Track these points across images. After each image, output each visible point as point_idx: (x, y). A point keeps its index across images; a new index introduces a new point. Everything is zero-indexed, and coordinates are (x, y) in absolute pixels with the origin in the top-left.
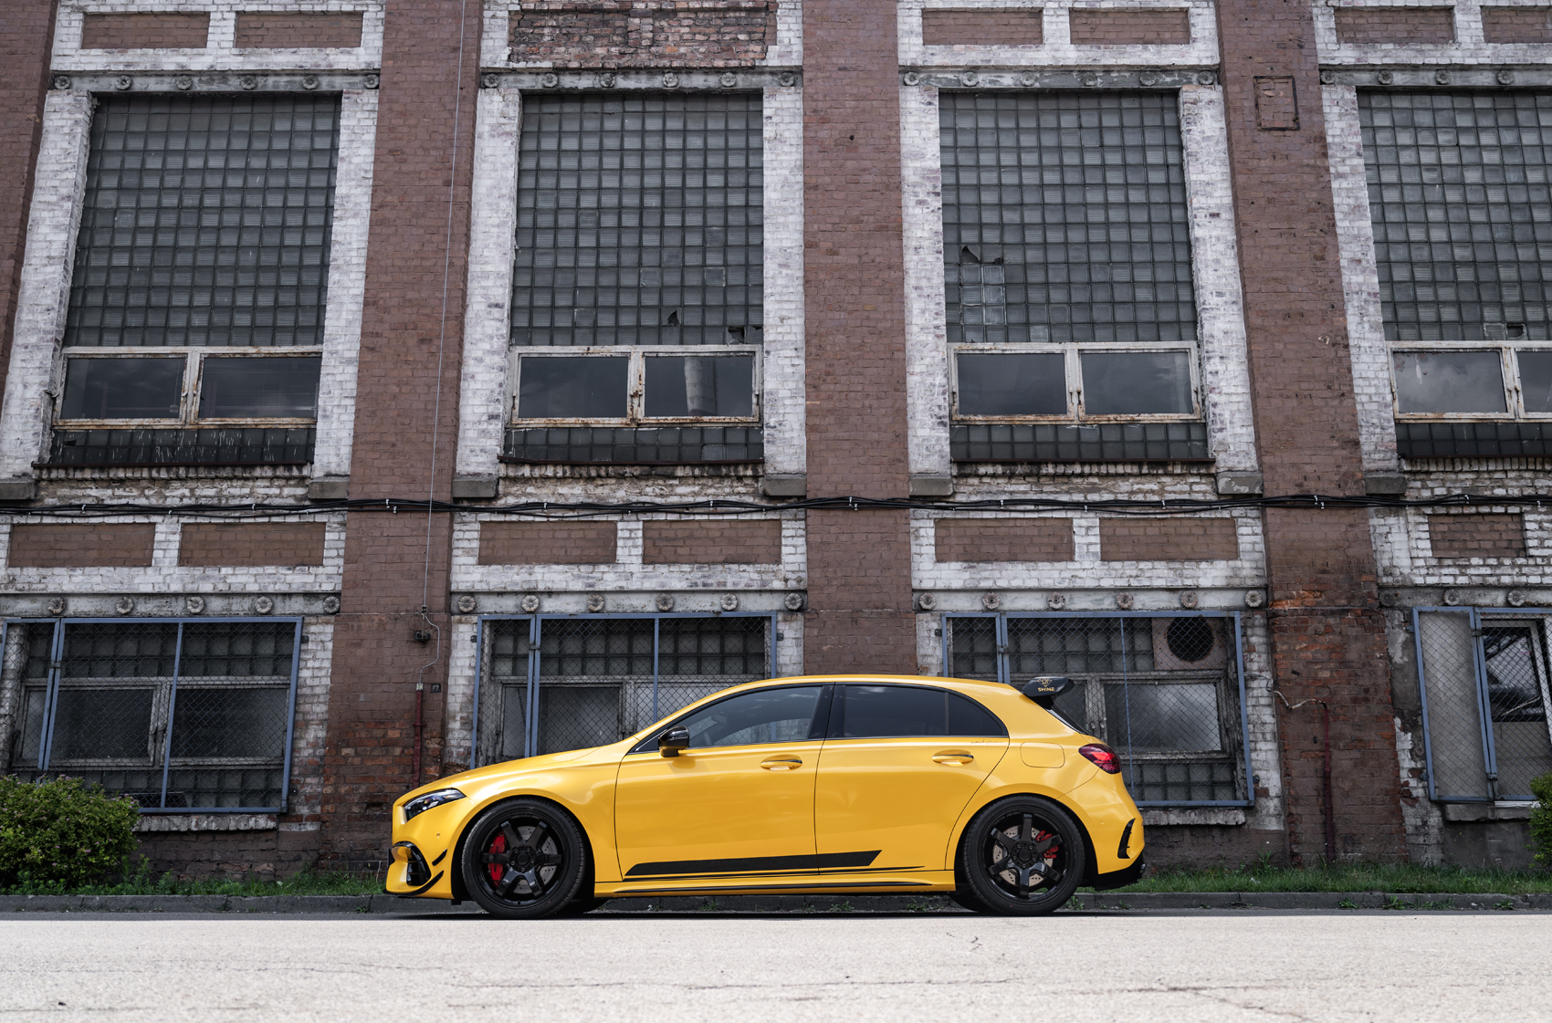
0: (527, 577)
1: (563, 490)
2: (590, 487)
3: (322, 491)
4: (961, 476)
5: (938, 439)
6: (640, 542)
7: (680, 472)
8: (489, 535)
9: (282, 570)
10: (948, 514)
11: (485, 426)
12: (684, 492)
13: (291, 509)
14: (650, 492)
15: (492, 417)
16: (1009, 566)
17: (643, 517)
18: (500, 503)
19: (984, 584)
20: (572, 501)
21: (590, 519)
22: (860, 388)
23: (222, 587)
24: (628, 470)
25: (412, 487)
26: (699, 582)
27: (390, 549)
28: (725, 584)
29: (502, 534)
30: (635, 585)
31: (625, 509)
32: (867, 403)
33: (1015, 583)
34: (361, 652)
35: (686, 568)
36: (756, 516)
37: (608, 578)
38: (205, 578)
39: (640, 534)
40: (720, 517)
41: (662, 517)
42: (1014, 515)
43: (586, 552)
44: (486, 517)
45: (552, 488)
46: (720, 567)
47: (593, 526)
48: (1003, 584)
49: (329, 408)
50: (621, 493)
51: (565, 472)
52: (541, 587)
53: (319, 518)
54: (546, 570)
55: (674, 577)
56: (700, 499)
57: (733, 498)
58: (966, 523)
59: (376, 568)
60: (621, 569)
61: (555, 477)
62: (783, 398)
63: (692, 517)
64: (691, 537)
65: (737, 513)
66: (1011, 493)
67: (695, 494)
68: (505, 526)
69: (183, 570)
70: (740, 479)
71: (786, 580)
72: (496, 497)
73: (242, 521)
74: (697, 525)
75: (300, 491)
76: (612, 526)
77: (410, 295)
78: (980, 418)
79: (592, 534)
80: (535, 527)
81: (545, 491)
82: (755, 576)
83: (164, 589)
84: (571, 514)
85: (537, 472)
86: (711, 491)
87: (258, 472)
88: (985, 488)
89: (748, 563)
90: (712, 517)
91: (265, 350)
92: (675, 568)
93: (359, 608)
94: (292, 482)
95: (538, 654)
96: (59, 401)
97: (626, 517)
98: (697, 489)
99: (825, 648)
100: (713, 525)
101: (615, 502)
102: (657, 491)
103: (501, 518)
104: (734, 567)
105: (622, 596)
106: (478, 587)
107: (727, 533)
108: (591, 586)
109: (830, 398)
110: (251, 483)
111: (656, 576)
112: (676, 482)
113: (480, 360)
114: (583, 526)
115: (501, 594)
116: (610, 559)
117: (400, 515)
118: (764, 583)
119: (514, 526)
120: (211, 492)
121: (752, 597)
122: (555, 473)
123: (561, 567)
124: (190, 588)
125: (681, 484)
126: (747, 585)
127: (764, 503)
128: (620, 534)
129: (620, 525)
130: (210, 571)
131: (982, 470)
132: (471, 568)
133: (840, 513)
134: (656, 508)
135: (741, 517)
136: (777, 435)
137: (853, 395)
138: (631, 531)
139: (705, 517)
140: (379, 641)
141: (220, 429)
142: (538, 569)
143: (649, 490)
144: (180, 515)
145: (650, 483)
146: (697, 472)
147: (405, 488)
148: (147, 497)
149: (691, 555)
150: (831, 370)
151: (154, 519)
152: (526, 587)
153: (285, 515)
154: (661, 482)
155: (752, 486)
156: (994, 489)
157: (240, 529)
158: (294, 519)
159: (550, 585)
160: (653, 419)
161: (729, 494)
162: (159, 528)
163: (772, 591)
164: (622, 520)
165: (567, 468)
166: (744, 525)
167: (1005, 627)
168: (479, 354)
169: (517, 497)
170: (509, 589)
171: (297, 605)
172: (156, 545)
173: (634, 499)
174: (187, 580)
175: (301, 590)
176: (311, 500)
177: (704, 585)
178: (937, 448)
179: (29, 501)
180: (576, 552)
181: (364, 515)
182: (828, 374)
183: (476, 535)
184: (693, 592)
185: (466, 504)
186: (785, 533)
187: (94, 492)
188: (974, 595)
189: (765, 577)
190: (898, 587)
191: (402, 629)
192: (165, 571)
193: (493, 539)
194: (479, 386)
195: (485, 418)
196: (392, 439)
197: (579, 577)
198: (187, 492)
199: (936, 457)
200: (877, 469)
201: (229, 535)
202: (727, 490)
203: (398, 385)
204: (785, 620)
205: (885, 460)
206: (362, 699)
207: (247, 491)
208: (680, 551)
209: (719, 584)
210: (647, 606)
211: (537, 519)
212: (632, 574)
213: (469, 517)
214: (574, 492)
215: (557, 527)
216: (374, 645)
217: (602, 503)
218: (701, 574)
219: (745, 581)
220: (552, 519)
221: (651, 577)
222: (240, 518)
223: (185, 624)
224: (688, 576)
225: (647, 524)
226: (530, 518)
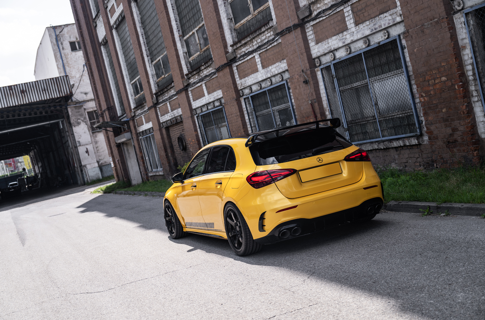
0: (328, 45)
1: (326, 1)
3: (275, 31)
6: (351, 16)
8: (315, 30)
9: (279, 63)
13: (273, 40)
17: (349, 3)
18: (313, 15)
20: (329, 5)
21: (334, 12)
23: (271, 74)
25: (289, 21)
27: (292, 48)
28: (381, 26)
29: (318, 29)
30: (355, 38)
34: (297, 91)
35: (368, 23)
37: (348, 37)
38: (268, 72)
39: (351, 12)
44: (312, 23)
46: (377, 18)
47: (339, 14)
52: (332, 49)
54: (331, 40)
55: (365, 29)
59: (291, 57)
60: (350, 31)
68: (318, 24)
69: (264, 71)
71: (401, 16)
72: (311, 14)
75: (273, 32)
76: (343, 12)
79: (339, 18)
82: (390, 18)
83: (264, 78)
84: (330, 12)
87: (263, 30)
89: (386, 12)
92: (364, 24)
93: (293, 74)
94: (271, 29)
95: (336, 79)
96: (233, 19)
99: (415, 50)
103: (315, 22)
104: (382, 16)
105: (355, 44)
106: (318, 54)
108: (344, 43)
110: (264, 34)
114: (336, 15)
115: (324, 55)
116: (346, 29)
117: (289, 34)
118: (394, 20)
119: (320, 24)
120: (260, 40)
121: (394, 28)
123: (334, 38)
124: (267, 76)
126: (389, 24)
128: (345, 15)
129: (345, 10)
130: (268, 69)
132: (314, 47)
138: (348, 12)
140: (299, 86)
144: (258, 51)
148: (251, 47)
149: (369, 15)
151: (254, 55)
152: (328, 50)
157: (269, 51)
158: (275, 43)
159: (334, 47)
162: (256, 57)
163: (398, 23)
164: (345, 8)
169: (316, 10)
170: (325, 52)
172: (257, 64)
174: (265, 74)
175: (284, 70)
177: (375, 29)
179: (235, 57)
180: (337, 29)
181: (284, 37)
183: (312, 32)
184: (374, 33)
185: (305, 20)
187: (243, 50)
189: (394, 17)
190: (437, 4)
191: (302, 80)
192: (261, 72)
193: (317, 31)
197: (340, 40)
198: (256, 42)
201: (267, 55)
204: (404, 38)
206: (302, 109)
207: (265, 37)
208: (365, 15)
209: (379, 27)
210: (360, 47)
212: (353, 32)
213: (308, 25)
214: (329, 1)
215: (329, 19)
218: (373, 24)
219: (387, 22)
220: (327, 16)
221: (359, 32)
222: (267, 47)
223: (267, 90)
224: (369, 27)
225: (353, 6)
226: (321, 19)
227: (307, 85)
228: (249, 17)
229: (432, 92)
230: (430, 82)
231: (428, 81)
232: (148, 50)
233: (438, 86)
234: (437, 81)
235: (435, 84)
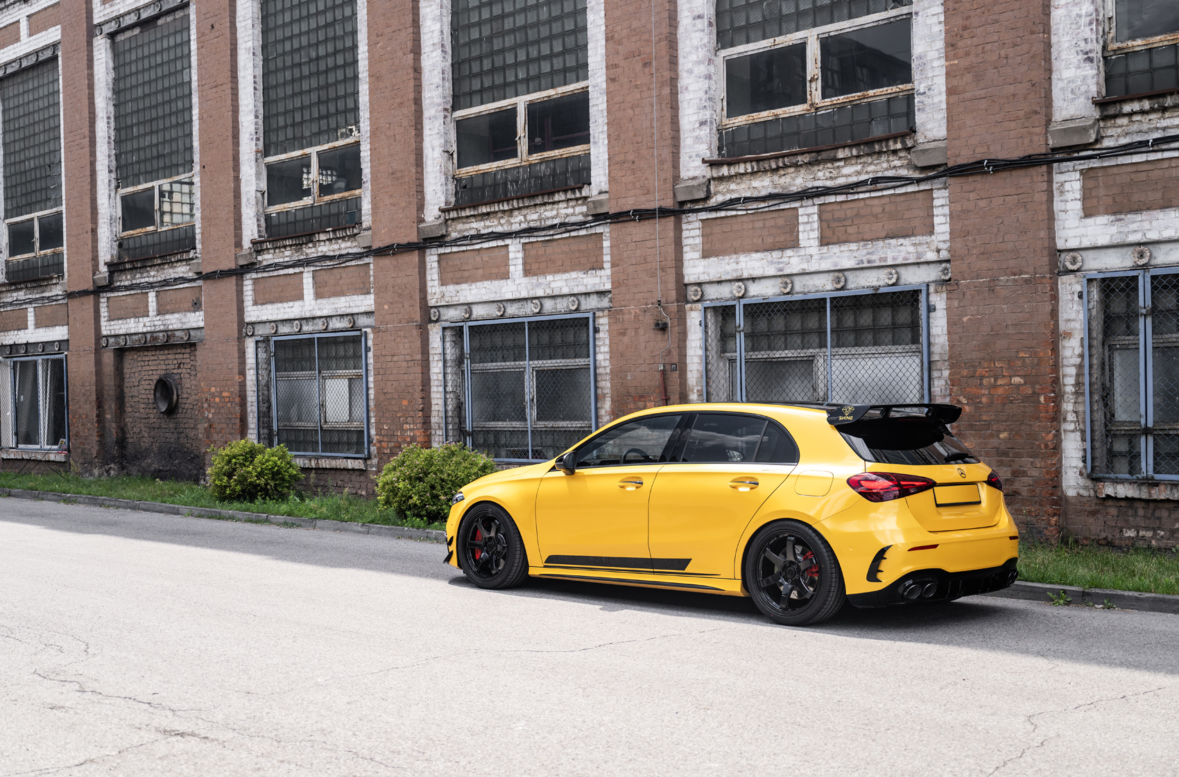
0: (734, 266)
1: (756, 183)
2: (776, 178)
3: (595, 208)
4: (1104, 118)
5: (1085, 78)
6: (816, 225)
7: (841, 154)
8: (708, 231)
9: (581, 275)
10: (1095, 163)
11: (697, 133)
12: (849, 173)
13: (581, 225)
14: (822, 177)
15: (702, 123)
16: (1159, 214)
17: (818, 201)
18: (713, 202)
19: (1133, 238)
20: (764, 193)
21: (777, 208)
22: (996, 38)
23: (549, 292)
24: (799, 158)
25: (648, 197)
26: (865, 259)
27: (638, 252)
28: (885, 259)
29: (717, 229)
30: (814, 267)
31: (805, 195)
32: (1003, 53)
33: (1167, 234)
34: (626, 339)
35: (853, 246)
36: (910, 189)
37: (793, 262)
38: (539, 285)
39: (816, 217)
40: (879, 194)
41: (832, 199)
42: (1167, 155)
43: (777, 239)
44: (703, 215)
45: (748, 182)
46: (881, 243)
47: (782, 213)
48: (1153, 236)
49: (597, 135)
50: (797, 181)
51: (753, 168)
52: (745, 275)
53: (599, 230)
54: (747, 259)
55: (844, 256)
56: (863, 177)
57: (890, 173)
58: (1115, 170)
59: (631, 269)
60: (802, 252)
61: (745, 174)
62: (932, 61)
63: (856, 197)
64: (858, 215)
65: (894, 187)
66: (1164, 129)
67: (859, 173)
68: (718, 221)
69: (526, 280)
70: (895, 152)
71: (938, 251)
72: (708, 198)
73: (556, 237)
74: (862, 203)
75: (584, 209)
76: (793, 211)
77: (635, 24)
78: (1139, 42)
79: (780, 222)
80: (739, 219)
81: (743, 186)
82: (911, 249)
83: (518, 296)
84: (763, 205)
85: (733, 171)
86: (871, 168)
87: (557, 198)
88: (1135, 127)
89: (904, 237)
90: (873, 194)
92: (844, 247)
93: (623, 303)
94: (580, 202)
95: (742, 334)
96: (455, 156)
97: (805, 203)
98: (859, 167)
99: (965, 319)
100: (876, 202)
101: (794, 189)
102: (828, 175)
103: (713, 215)
104: (893, 242)
105: (807, 277)
106: (703, 278)
107: (887, 208)
108: (781, 270)
109: (967, 54)
110: (556, 206)
111: (830, 257)
112: (842, 163)
113: (690, 72)
114: (774, 215)
115: (719, 282)
116: (795, 244)
117: (642, 223)
118: (919, 255)
119: (725, 221)
120: (535, 216)
121: (912, 269)
122: (746, 169)
123: (759, 255)
124: (532, 294)
125: (845, 165)
126: (905, 259)
127: (917, 175)
128: (801, 219)
129: (801, 211)
130: (541, 279)
131: (1127, 108)
132: (696, 261)
133: (978, 178)
134: (827, 191)
135: (899, 191)
136: (927, 101)
137: (989, 46)
138: (808, 215)
139: (867, 195)
140: (636, 329)
141: (542, 161)
142: (743, 258)
143: (820, 174)
144: (521, 237)
145: (821, 167)
146: (855, 152)
147: (643, 198)
148: (502, 225)
149: (858, 233)
150: (967, 23)
151: (508, 241)
152: (734, 275)
153: (578, 229)
154: (829, 165)
155: (905, 158)
156: (1145, 127)
157: (555, 243)
158: (583, 232)
159: (751, 272)
160: (828, 101)
161: (887, 169)
162: (511, 248)
163: (928, 263)
164: (801, 207)
165: (754, 164)
166: (902, 198)
167: (1148, 286)
168: (690, 66)
169: (724, 194)
170: (723, 278)
171: (593, 302)
172: (510, 262)
173: (810, 185)
174: (529, 287)
175: (593, 290)
176: (593, 215)
177: (869, 262)
178: (1083, 89)
179: (443, 236)
180: (770, 240)
181: (620, 225)
182: (965, 28)
183: (697, 232)
184: (862, 269)
185: (688, 206)
186: (936, 203)
187: (475, 225)
188: (1125, 250)
189: (920, 249)
190: (1035, 251)
191: (649, 320)
192: (517, 282)
193: (711, 234)
194: (691, 96)
195: (697, 125)
196: (631, 157)
197: (772, 263)
198: (522, 218)
199: (1082, 99)
200: (1013, 125)
201: (550, 249)
202: (885, 165)
203: (632, 108)
204: (936, 292)
205: (1021, 113)
206: (629, 378)
207: (554, 213)
208: (850, 230)
209: (881, 259)
210: (823, 286)
211: (740, 213)
212: (811, 256)
213: (692, 217)
214: (763, 185)
215: (755, 218)
216: (633, 334)
217: (785, 192)
218: (865, 251)
219: (903, 254)
220: (749, 212)
221: (826, 258)
222: (553, 235)
223: (529, 322)
224: (855, 254)
225: (822, 207)
226: (734, 213)
227: (660, 332)
228: (510, 163)
229: (984, 400)
230: (985, 381)
231: (982, 378)
232: (113, 158)
233: (1000, 391)
234: (1000, 382)
235: (995, 386)
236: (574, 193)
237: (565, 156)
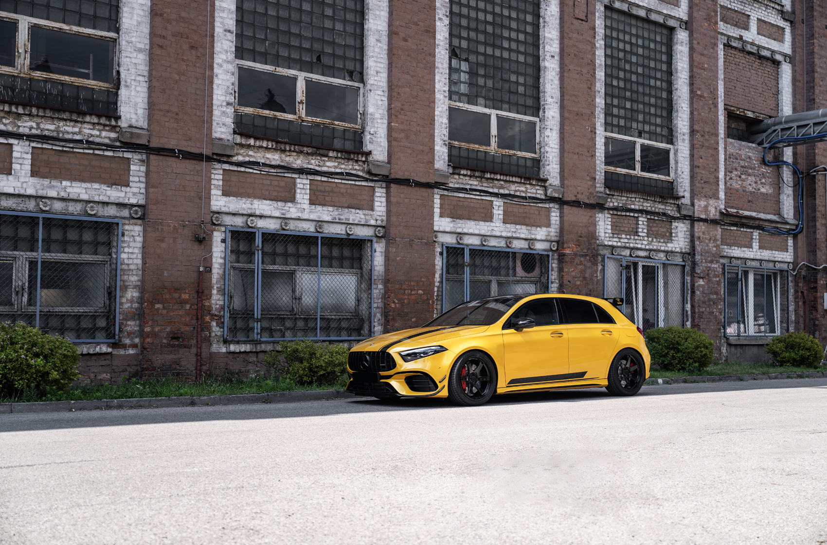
0: (250, 206)
1: (269, 155)
2: (283, 156)
3: (131, 138)
4: (453, 174)
5: (443, 152)
6: (308, 191)
7: (331, 154)
8: (227, 178)
9: (104, 187)
10: (446, 193)
11: (224, 109)
12: (330, 165)
13: (109, 147)
14: (313, 163)
15: (228, 104)
16: (468, 222)
17: (310, 177)
18: (235, 159)
19: (459, 230)
20: (273, 163)
21: (282, 175)
22: (415, 120)
23: (63, 194)
24: (305, 149)
25: (189, 143)
26: (337, 217)
27: (178, 181)
28: (348, 220)
29: (235, 178)
30: (306, 216)
31: (301, 171)
32: (418, 128)
33: (471, 231)
34: (163, 245)
35: (331, 209)
36: (364, 183)
37: (292, 211)
38: (51, 187)
39: (308, 187)
40: (347, 182)
41: (319, 178)
42: (472, 196)
43: (280, 194)
44: (226, 167)
45: (263, 153)
46: (346, 210)
47: (284, 179)
48: (465, 231)
49: (129, 81)
50: (299, 162)
51: (272, 146)
52: (258, 213)
53: (127, 155)
54: (260, 203)
55: (325, 213)
56: (338, 170)
57: (353, 172)
58: (451, 198)
59: (170, 193)
60: (299, 206)
61: (267, 148)
62: (377, 118)
63: (333, 180)
64: (332, 191)
65: (355, 181)
66: (471, 185)
67: (336, 167)
68: (236, 173)
69: (35, 180)
70: (357, 161)
71: (377, 220)
72: (232, 155)
73: (75, 150)
74: (335, 185)
75: (113, 135)
76: (293, 180)
77: (183, 14)
78: (456, 143)
79: (282, 184)
80: (253, 176)
81: (259, 155)
82: (363, 217)
83: (22, 192)
84: (273, 171)
85: (258, 143)
86: (343, 166)
87: (88, 119)
88: (461, 181)
89: (359, 209)
90: (343, 182)
91: (75, 29)
92: (325, 208)
93: (160, 217)
94: (107, 128)
95: (260, 252)
97: (301, 176)
98: (336, 164)
99: (398, 259)
100: (343, 186)
101: (295, 166)
102: (317, 163)
103: (235, 168)
104: (353, 210)
105: (298, 222)
106: (224, 209)
107: (349, 191)
108: (283, 214)
109: (402, 123)
110: (79, 125)
111: (316, 212)
112: (326, 159)
113: (221, 66)
114: (278, 178)
115: (234, 214)
116: (292, 199)
117: (183, 161)
118: (367, 221)
119: (241, 174)
120: (52, 127)
121: (360, 228)
122: (268, 145)
123: (268, 202)
124: (41, 193)
125: (329, 161)
126: (359, 221)
127: (367, 176)
128: (298, 186)
129: (298, 181)
130: (55, 183)
131: (462, 172)
132: (219, 198)
133: (405, 187)
134: (317, 173)
135: (357, 183)
136: (374, 139)
137: (412, 123)
138: (304, 184)
139: (340, 181)
140: (175, 239)
141: (46, 81)
142: (256, 202)
143: (313, 161)
144: (30, 141)
145: (314, 158)
146: (339, 155)
147: (184, 143)
148: (5, 125)
149: (332, 201)
150: (403, 107)
151: (11, 141)
152: (249, 212)
153: (104, 150)
154: (319, 158)
155: (362, 166)
156: (464, 182)
157: (71, 155)
158: (110, 154)
159: (262, 212)
160: (309, 119)
161: (351, 169)
162: (15, 148)
163: (369, 226)
164: (299, 178)
165: (274, 143)
166: (357, 187)
167: (468, 253)
168: (220, 61)
169: (244, 156)
170: (240, 212)
171: (112, 211)
172: (14, 160)
173: (305, 166)
174: (38, 187)
175: (117, 201)
176: (121, 142)
177: (339, 219)
178: (443, 157)
180: (275, 194)
181: (161, 158)
182: (402, 109)
183: (221, 177)
184: (333, 222)
185: (215, 157)
186: (377, 194)
188: (453, 235)
189: (367, 217)
190: (430, 229)
191: (187, 233)
192: (22, 180)
193: (230, 180)
194: (220, 82)
195: (224, 104)
196: (176, 110)
197: (277, 209)
198: (34, 125)
199: (442, 162)
200: (421, 165)
201: (64, 159)
202: (350, 167)
203: (178, 74)
204: (377, 242)
205: (425, 161)
207: (76, 130)
208: (328, 199)
209: (346, 219)
210: (309, 228)
211: (255, 171)
212: (304, 209)
213: (217, 165)
214: (274, 158)
215: (264, 177)
216: (171, 241)
217: (289, 166)
218: (337, 213)
219: (358, 219)
221: (313, 212)
222: (73, 148)
224: (331, 213)
225: (312, 181)
226: (251, 171)
227: (197, 243)
229: (406, 301)
230: (406, 292)
231: (405, 290)
233: (413, 297)
234: (413, 293)
235: (411, 295)
236: (110, 120)
237: (77, 84)
